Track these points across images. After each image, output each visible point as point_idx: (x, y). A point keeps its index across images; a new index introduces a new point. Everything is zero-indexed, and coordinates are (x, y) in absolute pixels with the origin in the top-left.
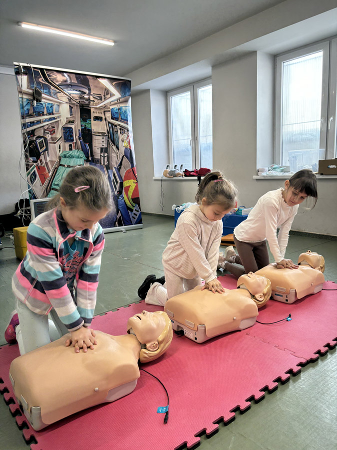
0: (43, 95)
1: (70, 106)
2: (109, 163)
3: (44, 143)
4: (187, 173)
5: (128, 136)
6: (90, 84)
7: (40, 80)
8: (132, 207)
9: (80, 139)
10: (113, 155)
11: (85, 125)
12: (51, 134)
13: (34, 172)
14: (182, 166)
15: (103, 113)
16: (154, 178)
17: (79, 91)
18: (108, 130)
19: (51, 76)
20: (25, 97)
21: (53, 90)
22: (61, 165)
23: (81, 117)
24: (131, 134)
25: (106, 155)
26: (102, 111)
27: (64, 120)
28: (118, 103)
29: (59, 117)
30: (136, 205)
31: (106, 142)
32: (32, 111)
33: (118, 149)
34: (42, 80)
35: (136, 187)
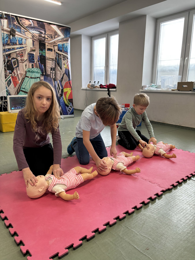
0: (16, 32)
1: (33, 41)
2: (55, 77)
3: (16, 62)
4: (101, 86)
5: (68, 62)
6: (46, 28)
7: (15, 23)
8: (68, 105)
9: (38, 61)
10: (58, 72)
11: (42, 53)
12: (21, 57)
13: (10, 79)
14: (98, 82)
15: (53, 47)
16: (82, 88)
17: (39, 31)
18: (55, 57)
19: (22, 21)
20: (5, 33)
21: (22, 30)
22: (26, 76)
23: (39, 48)
24: (69, 60)
25: (54, 72)
26: (53, 45)
27: (29, 49)
28: (63, 41)
29: (26, 47)
30: (70, 103)
31: (54, 64)
32: (10, 42)
33: (61, 69)
34: (16, 23)
35: (71, 93)
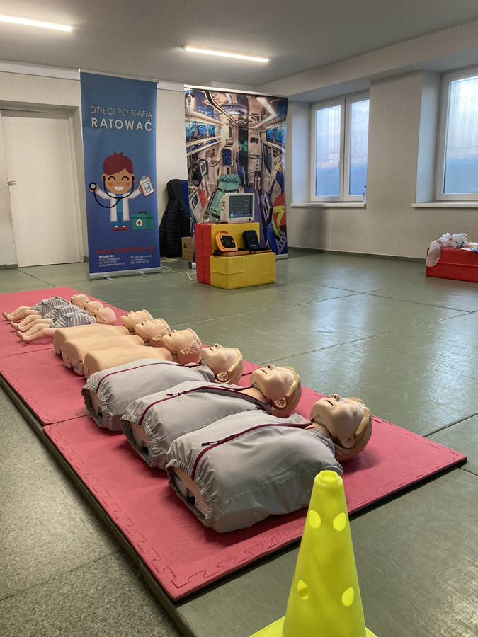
1: (230, 128)
2: (261, 188)
3: (205, 166)
5: (281, 159)
6: (250, 103)
7: (205, 102)
8: (279, 235)
9: (237, 162)
10: (266, 179)
11: (243, 148)
12: (212, 157)
13: (196, 196)
17: (239, 111)
18: (262, 152)
19: (215, 97)
20: (191, 119)
21: (216, 111)
22: (218, 189)
23: (239, 139)
24: (284, 157)
25: (259, 179)
26: (259, 132)
27: (224, 142)
28: (274, 123)
29: (219, 139)
30: (283, 234)
31: (260, 165)
32: (197, 133)
33: (271, 173)
35: (285, 214)
